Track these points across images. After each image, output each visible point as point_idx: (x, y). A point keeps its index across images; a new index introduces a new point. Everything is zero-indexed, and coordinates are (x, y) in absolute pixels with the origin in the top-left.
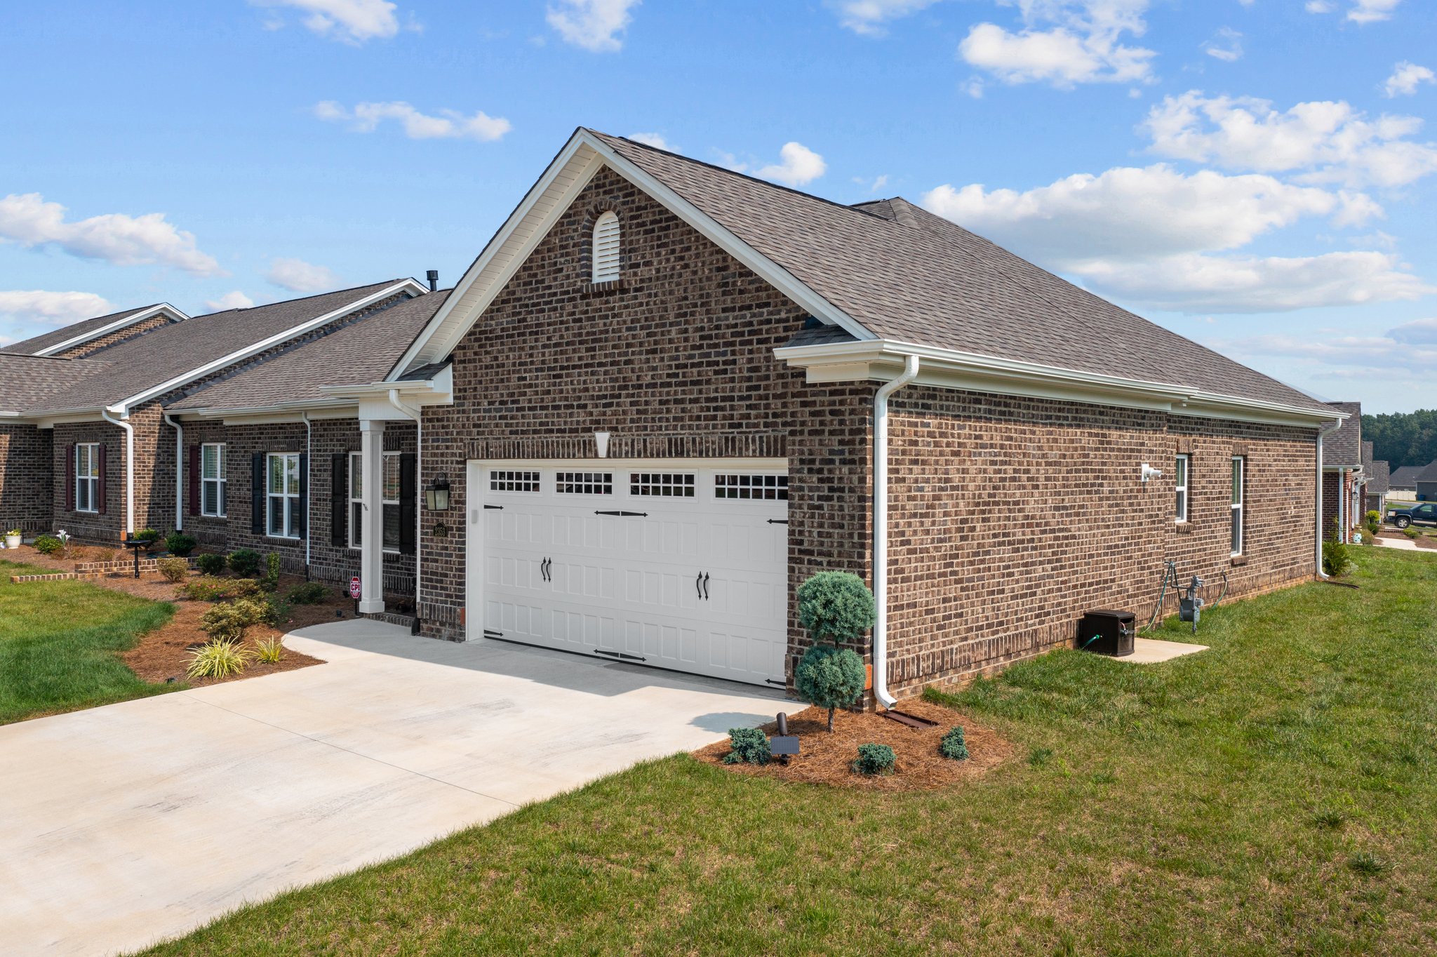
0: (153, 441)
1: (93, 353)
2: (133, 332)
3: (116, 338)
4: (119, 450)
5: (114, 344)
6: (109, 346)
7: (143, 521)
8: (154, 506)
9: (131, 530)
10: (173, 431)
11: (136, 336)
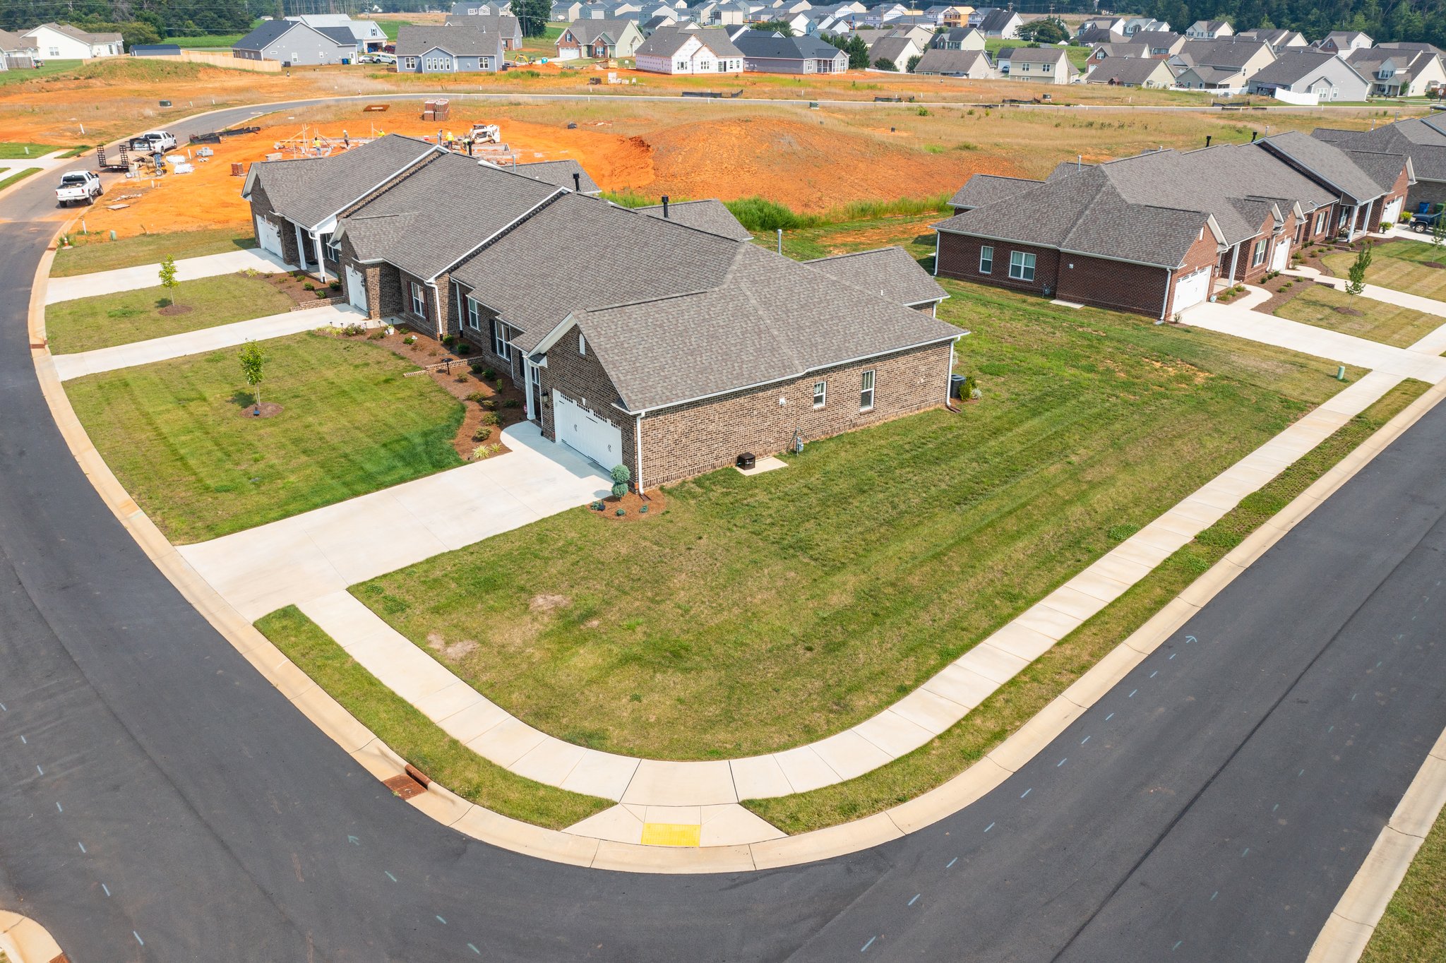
0: (446, 291)
1: (403, 180)
2: (422, 164)
3: (413, 169)
4: (432, 295)
5: (413, 173)
6: (411, 175)
7: (446, 327)
8: (450, 320)
9: (441, 333)
10: (455, 285)
11: (424, 166)
